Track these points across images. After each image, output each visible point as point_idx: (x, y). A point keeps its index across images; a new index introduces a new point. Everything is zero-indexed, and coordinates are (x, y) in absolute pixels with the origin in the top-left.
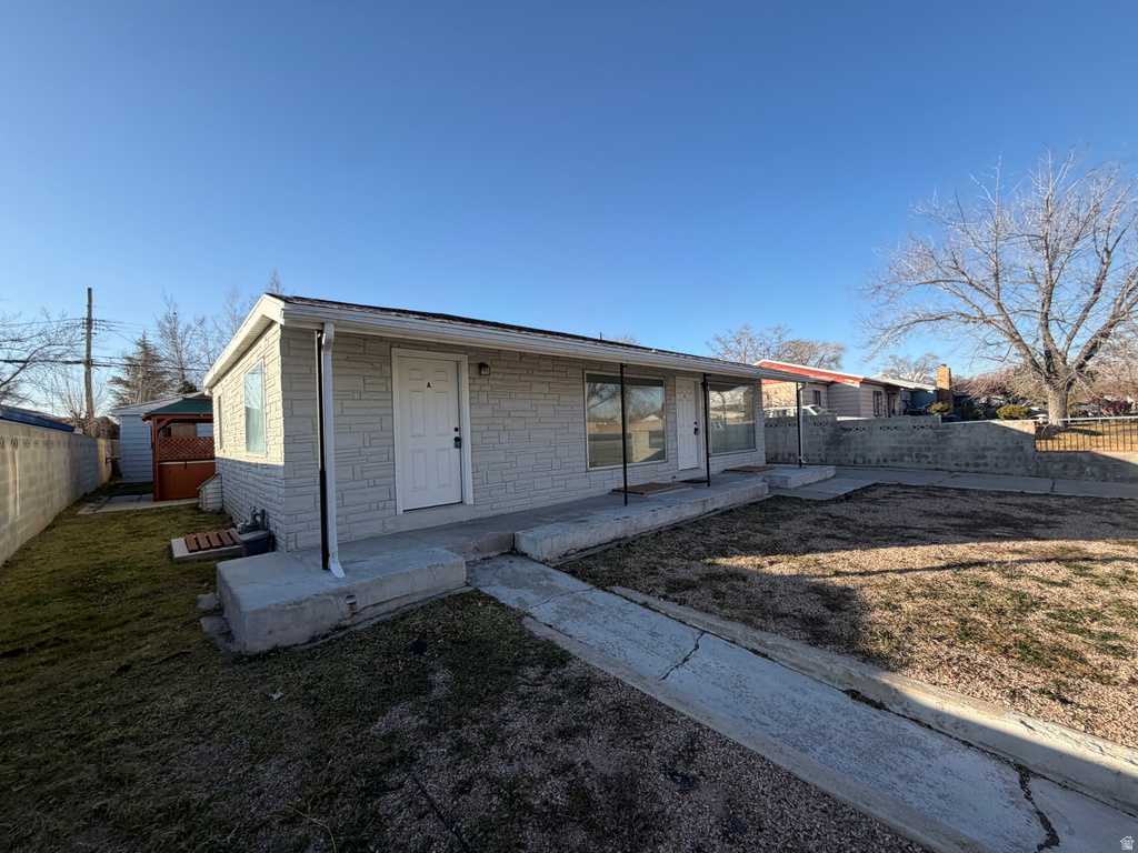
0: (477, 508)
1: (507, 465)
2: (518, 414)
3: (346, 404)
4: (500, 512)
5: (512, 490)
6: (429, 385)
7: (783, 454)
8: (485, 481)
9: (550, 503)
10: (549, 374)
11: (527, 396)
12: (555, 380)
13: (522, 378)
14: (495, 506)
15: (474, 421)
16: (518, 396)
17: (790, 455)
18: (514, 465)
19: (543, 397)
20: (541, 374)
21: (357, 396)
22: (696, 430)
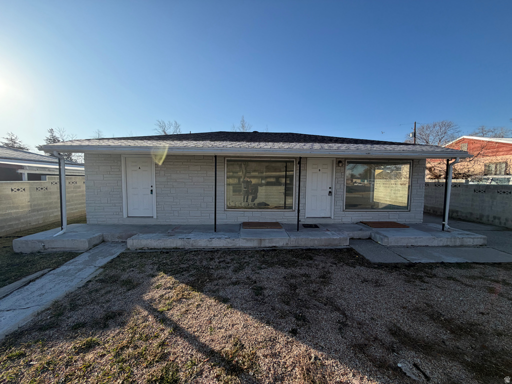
0: (158, 220)
1: (174, 203)
2: (181, 180)
3: (105, 176)
4: (170, 223)
5: (177, 215)
6: (140, 168)
7: (488, 216)
8: (163, 209)
9: (200, 223)
10: (201, 161)
11: (186, 172)
12: (205, 164)
13: (184, 163)
14: (167, 220)
15: (157, 183)
16: (181, 172)
17: (495, 218)
18: (178, 204)
19: (197, 172)
20: (196, 161)
21: (109, 173)
22: (330, 192)
